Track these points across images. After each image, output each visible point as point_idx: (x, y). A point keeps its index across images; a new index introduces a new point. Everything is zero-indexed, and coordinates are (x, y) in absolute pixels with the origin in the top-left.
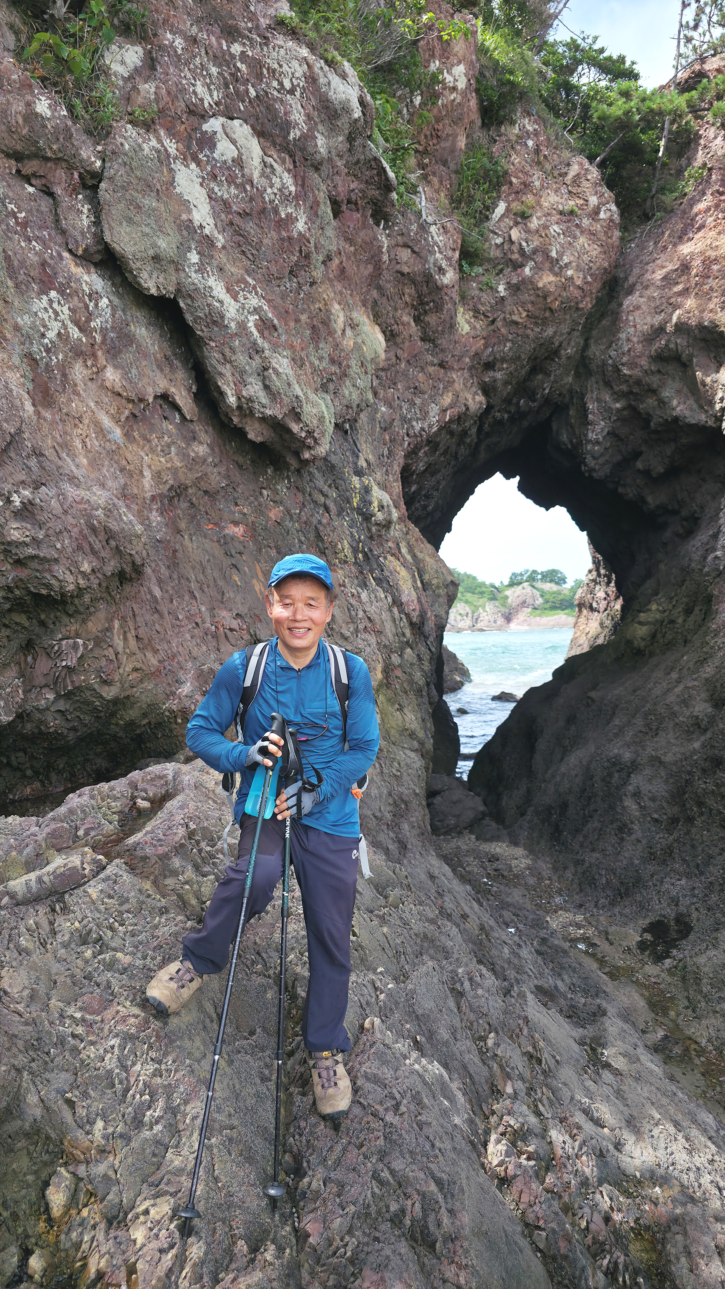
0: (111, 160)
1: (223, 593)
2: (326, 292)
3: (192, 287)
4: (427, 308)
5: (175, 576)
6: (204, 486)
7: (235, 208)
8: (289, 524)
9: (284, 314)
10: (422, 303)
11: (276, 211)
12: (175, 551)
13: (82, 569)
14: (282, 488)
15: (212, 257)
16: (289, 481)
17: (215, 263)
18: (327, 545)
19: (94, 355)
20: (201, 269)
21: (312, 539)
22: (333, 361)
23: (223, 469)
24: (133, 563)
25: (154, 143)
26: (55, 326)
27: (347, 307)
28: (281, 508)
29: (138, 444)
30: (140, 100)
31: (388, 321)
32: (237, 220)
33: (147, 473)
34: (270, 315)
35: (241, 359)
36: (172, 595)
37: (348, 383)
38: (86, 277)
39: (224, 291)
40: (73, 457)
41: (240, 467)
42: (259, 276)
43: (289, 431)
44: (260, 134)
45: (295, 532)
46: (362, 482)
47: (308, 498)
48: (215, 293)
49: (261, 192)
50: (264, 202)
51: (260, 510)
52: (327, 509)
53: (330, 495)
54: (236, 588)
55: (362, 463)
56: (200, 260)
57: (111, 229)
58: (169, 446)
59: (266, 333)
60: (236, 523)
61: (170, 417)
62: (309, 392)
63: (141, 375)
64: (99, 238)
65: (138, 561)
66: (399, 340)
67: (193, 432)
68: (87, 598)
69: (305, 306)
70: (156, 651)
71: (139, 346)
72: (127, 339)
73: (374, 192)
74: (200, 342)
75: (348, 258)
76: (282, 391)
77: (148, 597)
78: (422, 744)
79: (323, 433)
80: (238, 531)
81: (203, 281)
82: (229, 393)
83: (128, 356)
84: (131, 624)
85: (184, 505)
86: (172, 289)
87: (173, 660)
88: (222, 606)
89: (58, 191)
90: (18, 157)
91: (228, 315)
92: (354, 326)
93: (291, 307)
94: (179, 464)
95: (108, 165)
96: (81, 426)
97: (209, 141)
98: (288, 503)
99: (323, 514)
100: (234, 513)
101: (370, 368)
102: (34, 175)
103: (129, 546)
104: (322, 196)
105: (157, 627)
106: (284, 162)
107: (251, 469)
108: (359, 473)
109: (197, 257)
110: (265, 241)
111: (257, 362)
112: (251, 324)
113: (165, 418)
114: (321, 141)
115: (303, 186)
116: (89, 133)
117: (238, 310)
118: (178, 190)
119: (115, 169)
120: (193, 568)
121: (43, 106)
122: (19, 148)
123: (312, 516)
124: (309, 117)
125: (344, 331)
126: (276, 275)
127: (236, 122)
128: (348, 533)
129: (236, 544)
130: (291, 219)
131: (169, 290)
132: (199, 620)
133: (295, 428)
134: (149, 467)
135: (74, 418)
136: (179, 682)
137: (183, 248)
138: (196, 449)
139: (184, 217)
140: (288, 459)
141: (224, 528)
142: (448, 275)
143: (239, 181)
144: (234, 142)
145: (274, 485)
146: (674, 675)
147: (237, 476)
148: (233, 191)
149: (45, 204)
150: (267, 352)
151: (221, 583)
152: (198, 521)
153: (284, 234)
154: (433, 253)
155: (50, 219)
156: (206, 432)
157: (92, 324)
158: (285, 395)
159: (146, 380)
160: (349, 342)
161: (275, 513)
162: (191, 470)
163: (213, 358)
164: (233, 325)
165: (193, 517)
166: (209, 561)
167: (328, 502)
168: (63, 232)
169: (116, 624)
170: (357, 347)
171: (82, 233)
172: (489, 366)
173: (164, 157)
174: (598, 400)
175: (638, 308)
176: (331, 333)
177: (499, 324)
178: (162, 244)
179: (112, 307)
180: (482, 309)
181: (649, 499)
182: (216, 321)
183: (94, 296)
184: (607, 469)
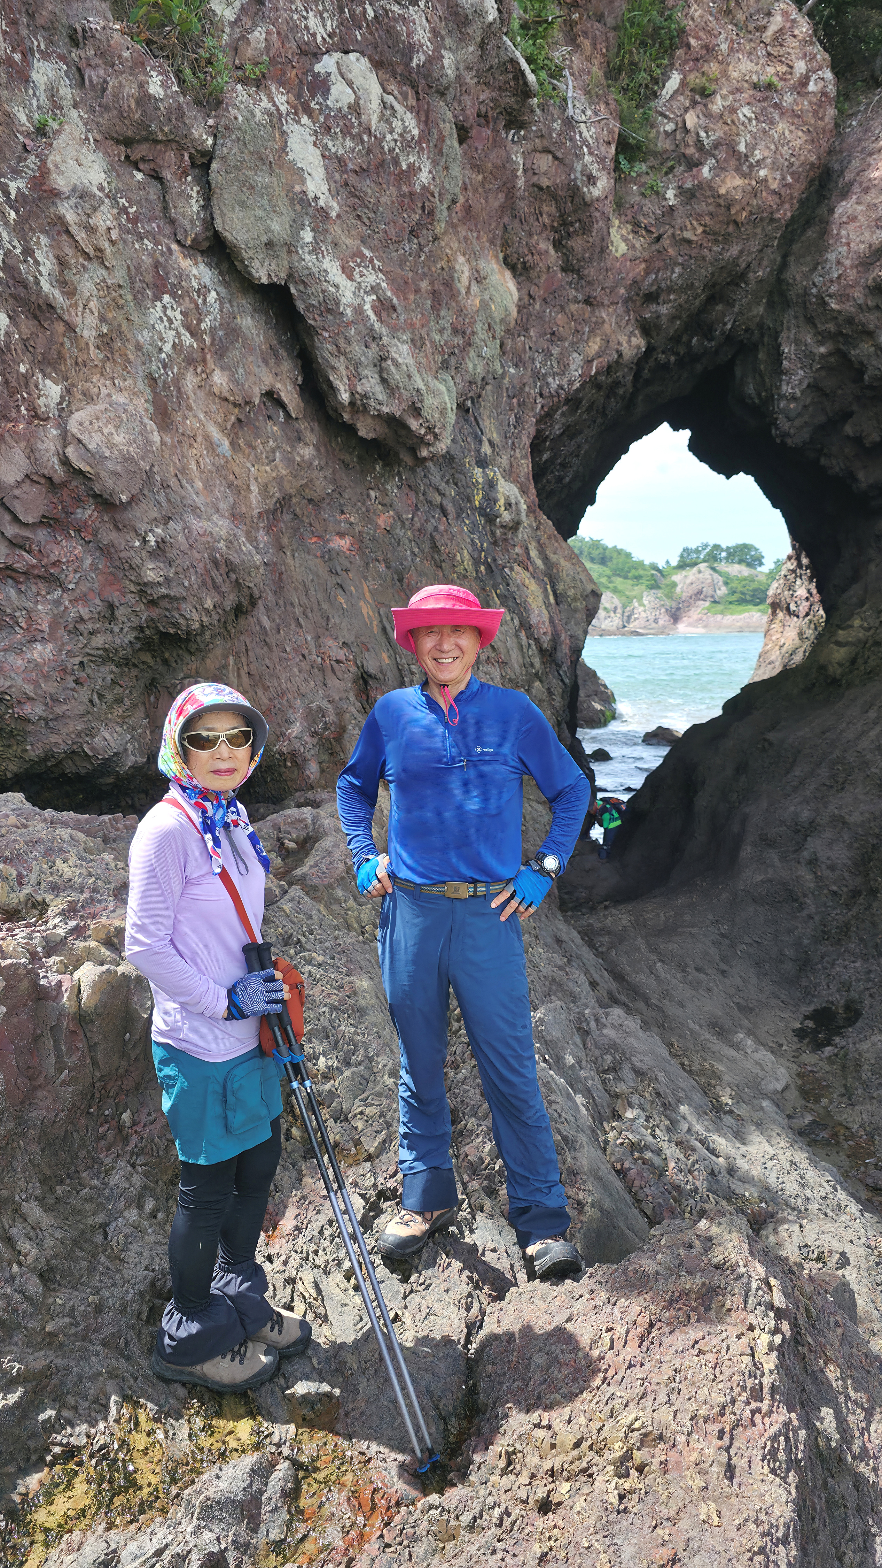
0: (223, 136)
1: (328, 619)
2: (451, 244)
3: (306, 272)
4: (571, 229)
5: (281, 603)
6: (308, 493)
7: (350, 166)
8: (399, 532)
9: (401, 286)
10: (565, 224)
11: (396, 162)
12: (281, 574)
13: (206, 606)
14: (392, 487)
15: (326, 230)
16: (401, 479)
17: (329, 239)
18: (444, 557)
19: (204, 361)
20: (315, 250)
21: (426, 550)
22: (455, 331)
23: (328, 473)
24: (251, 596)
25: (265, 104)
26: (170, 335)
27: (472, 256)
28: (391, 513)
29: (244, 454)
30: (250, 52)
31: (521, 250)
32: (353, 179)
33: (254, 488)
34: (389, 294)
35: (357, 349)
36: (279, 625)
37: (472, 354)
38: (195, 271)
39: (340, 272)
40: (191, 482)
41: (346, 466)
42: (376, 242)
43: (407, 428)
44: (378, 65)
45: (407, 541)
46: (485, 475)
47: (421, 497)
48: (330, 277)
49: (380, 140)
50: (383, 153)
51: (368, 518)
52: (444, 513)
53: (447, 493)
54: (341, 612)
55: (486, 449)
56: (314, 238)
57: (223, 215)
58: (274, 452)
59: (384, 315)
60: (342, 535)
61: (274, 416)
62: (430, 379)
63: (248, 373)
64: (209, 223)
65: (256, 593)
66: (533, 274)
67: (299, 432)
68: (207, 635)
69: (426, 270)
70: (266, 689)
71: (245, 339)
72: (233, 333)
73: (509, 100)
74: (311, 331)
75: (476, 190)
76: (401, 385)
77: (258, 628)
79: (444, 427)
80: (343, 544)
81: (317, 263)
82: (342, 388)
83: (235, 354)
84: (244, 659)
85: (287, 517)
86: (283, 275)
87: (282, 698)
88: (327, 633)
89: (168, 175)
90: (128, 142)
91: (343, 301)
92: (479, 278)
93: (411, 274)
94: (284, 472)
95: (220, 141)
96: (195, 445)
97: (321, 85)
98: (399, 506)
99: (439, 519)
100: (340, 522)
101: (499, 331)
102: (143, 159)
103: (248, 579)
104: (448, 128)
105: (267, 661)
106: (406, 98)
107: (358, 467)
108: (482, 463)
109: (311, 234)
110: (383, 200)
111: (373, 351)
112: (367, 307)
113: (269, 417)
114: (448, 60)
115: (426, 122)
116: (199, 103)
117: (354, 293)
118: (291, 157)
119: (229, 148)
120: (296, 589)
121: (155, 88)
122: (130, 133)
123: (427, 521)
124: (435, 32)
125: (469, 288)
126: (394, 238)
127: (353, 56)
128: (468, 540)
129: (342, 559)
130: (413, 170)
131: (280, 277)
132: (306, 652)
133: (414, 424)
134: (256, 479)
135: (189, 437)
136: (288, 722)
137: (296, 226)
138: (301, 452)
139: (298, 188)
140: (402, 456)
141: (328, 541)
142: (600, 184)
143: (355, 131)
144: (350, 84)
145: (383, 484)
146: (872, 715)
147: (344, 480)
148: (349, 143)
149: (153, 191)
150: (385, 338)
151: (325, 606)
152: (302, 534)
153: (405, 189)
154: (580, 157)
155: (158, 207)
156: (312, 430)
157: (203, 326)
158: (405, 389)
159: (252, 379)
160: (473, 303)
161: (384, 520)
162: (295, 477)
163: (325, 349)
164: (349, 311)
165: (296, 530)
166: (312, 580)
167: (445, 503)
168: (172, 222)
169: (231, 660)
170: (485, 306)
171: (192, 221)
172: (651, 297)
173: (276, 119)
174: (797, 342)
175: (853, 219)
176: (454, 295)
177: (666, 242)
178: (276, 226)
179: (220, 299)
180: (645, 221)
181: (861, 475)
182: (330, 307)
183: (203, 291)
184: (806, 435)
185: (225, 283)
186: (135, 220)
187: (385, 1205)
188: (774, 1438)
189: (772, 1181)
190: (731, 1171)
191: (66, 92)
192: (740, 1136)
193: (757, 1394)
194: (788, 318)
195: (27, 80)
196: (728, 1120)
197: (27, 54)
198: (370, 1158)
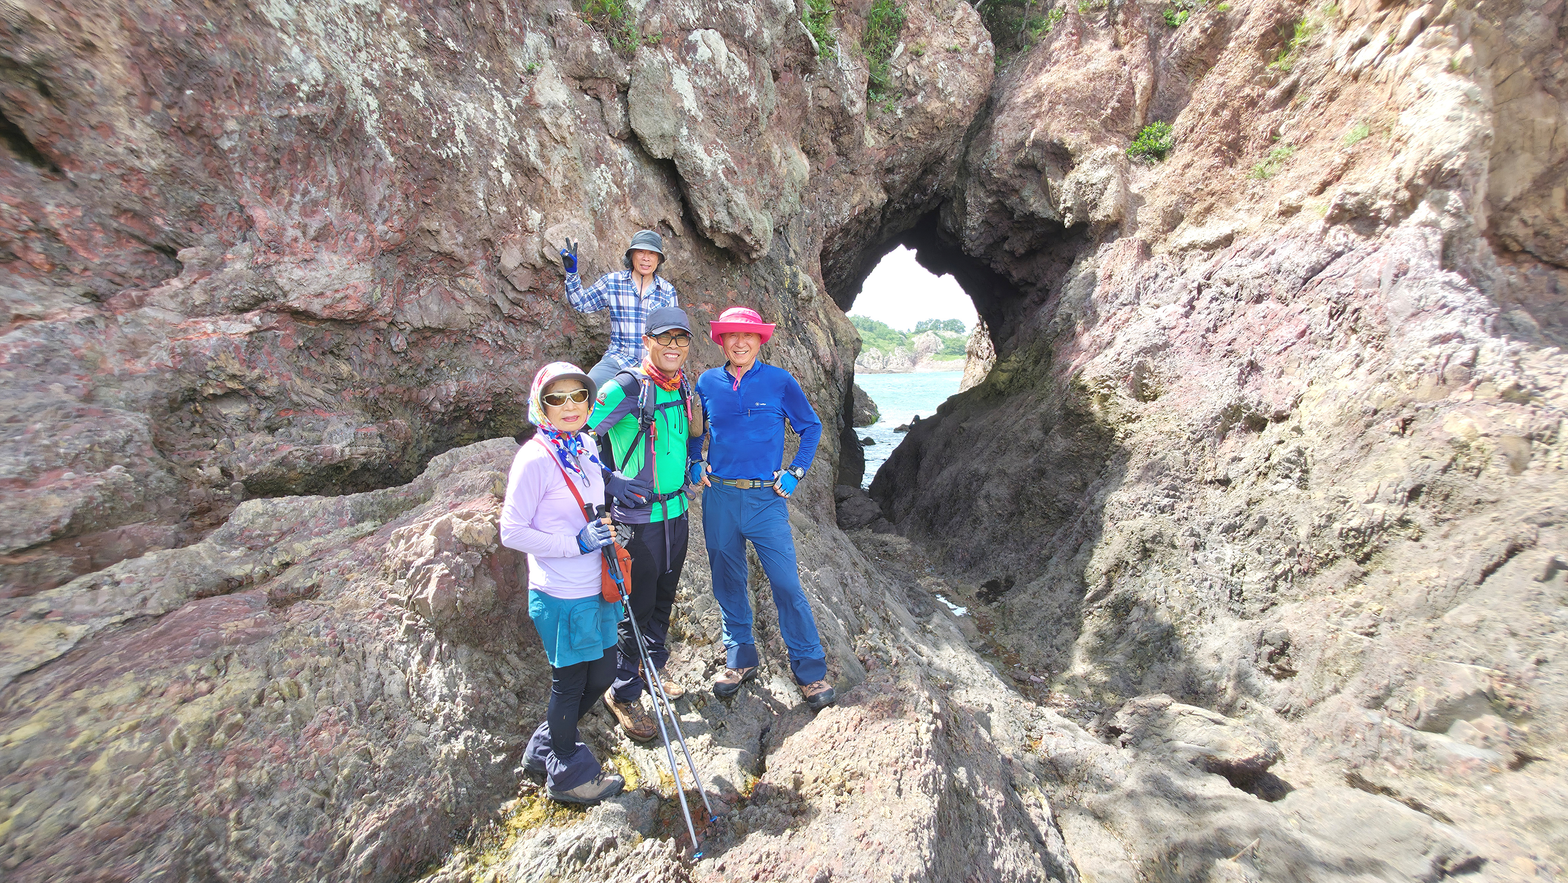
0: (636, 75)
2: (769, 138)
3: (684, 152)
4: (842, 131)
6: (686, 279)
7: (710, 92)
9: (740, 161)
10: (838, 128)
11: (736, 91)
14: (736, 276)
15: (696, 128)
16: (741, 271)
17: (697, 133)
19: (625, 201)
20: (689, 139)
22: (772, 187)
23: (698, 267)
25: (660, 57)
26: (605, 187)
27: (782, 145)
28: (736, 291)
30: (651, 29)
31: (812, 143)
32: (711, 100)
34: (733, 164)
35: (714, 195)
37: (783, 200)
38: (619, 151)
39: (704, 151)
41: (709, 263)
42: (725, 135)
43: (743, 241)
44: (725, 36)
46: (792, 269)
47: (754, 282)
48: (698, 154)
49: (726, 79)
50: (729, 85)
51: (722, 293)
52: (767, 291)
53: (769, 280)
55: (792, 255)
56: (689, 132)
57: (635, 119)
59: (730, 176)
60: (706, 303)
62: (757, 213)
63: (651, 209)
64: (628, 124)
66: (820, 156)
67: (681, 243)
69: (755, 151)
71: (649, 190)
72: (642, 186)
73: (803, 57)
74: (687, 185)
75: (784, 108)
76: (740, 216)
78: (831, 456)
79: (766, 241)
80: (708, 308)
81: (690, 147)
82: (705, 218)
83: (643, 199)
86: (670, 153)
89: (604, 97)
90: (581, 79)
91: (706, 168)
92: (787, 157)
93: (745, 154)
95: (634, 78)
97: (692, 48)
98: (741, 287)
99: (764, 294)
100: (705, 295)
101: (799, 187)
102: (589, 88)
104: (767, 72)
106: (742, 55)
107: (716, 264)
108: (790, 263)
109: (687, 130)
110: (729, 112)
111: (724, 197)
112: (720, 171)
114: (766, 34)
115: (754, 69)
116: (622, 57)
117: (712, 164)
118: (674, 87)
119: (638, 82)
121: (596, 47)
122: (582, 73)
123: (757, 295)
124: (759, 18)
125: (780, 163)
126: (736, 133)
127: (711, 31)
128: (781, 306)
130: (746, 95)
131: (669, 155)
133: (747, 239)
137: (678, 126)
138: (683, 255)
139: (679, 104)
140: (741, 258)
141: (699, 306)
142: (858, 106)
143: (712, 73)
144: (709, 47)
145: (731, 274)
146: (1021, 411)
147: (708, 272)
148: (709, 80)
149: (596, 106)
150: (730, 189)
153: (742, 105)
154: (846, 90)
155: (598, 115)
156: (689, 242)
157: (624, 181)
158: (742, 218)
159: (653, 212)
160: (783, 171)
161: (732, 295)
162: (679, 269)
163: (695, 196)
164: (709, 174)
167: (768, 285)
168: (606, 123)
170: (790, 173)
171: (618, 123)
172: (889, 171)
173: (666, 66)
174: (975, 196)
175: (1005, 125)
176: (771, 167)
177: (897, 139)
178: (666, 126)
179: (634, 167)
180: (884, 127)
181: (1014, 273)
182: (698, 172)
183: (624, 162)
184: (982, 250)
185: (637, 158)
186: (585, 123)
187: (718, 668)
188: (927, 776)
189: (954, 670)
190: (930, 664)
191: (546, 50)
192: (936, 646)
193: (918, 754)
194: (970, 183)
195: (523, 43)
196: (929, 636)
197: (523, 28)
198: (711, 642)
